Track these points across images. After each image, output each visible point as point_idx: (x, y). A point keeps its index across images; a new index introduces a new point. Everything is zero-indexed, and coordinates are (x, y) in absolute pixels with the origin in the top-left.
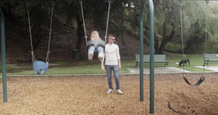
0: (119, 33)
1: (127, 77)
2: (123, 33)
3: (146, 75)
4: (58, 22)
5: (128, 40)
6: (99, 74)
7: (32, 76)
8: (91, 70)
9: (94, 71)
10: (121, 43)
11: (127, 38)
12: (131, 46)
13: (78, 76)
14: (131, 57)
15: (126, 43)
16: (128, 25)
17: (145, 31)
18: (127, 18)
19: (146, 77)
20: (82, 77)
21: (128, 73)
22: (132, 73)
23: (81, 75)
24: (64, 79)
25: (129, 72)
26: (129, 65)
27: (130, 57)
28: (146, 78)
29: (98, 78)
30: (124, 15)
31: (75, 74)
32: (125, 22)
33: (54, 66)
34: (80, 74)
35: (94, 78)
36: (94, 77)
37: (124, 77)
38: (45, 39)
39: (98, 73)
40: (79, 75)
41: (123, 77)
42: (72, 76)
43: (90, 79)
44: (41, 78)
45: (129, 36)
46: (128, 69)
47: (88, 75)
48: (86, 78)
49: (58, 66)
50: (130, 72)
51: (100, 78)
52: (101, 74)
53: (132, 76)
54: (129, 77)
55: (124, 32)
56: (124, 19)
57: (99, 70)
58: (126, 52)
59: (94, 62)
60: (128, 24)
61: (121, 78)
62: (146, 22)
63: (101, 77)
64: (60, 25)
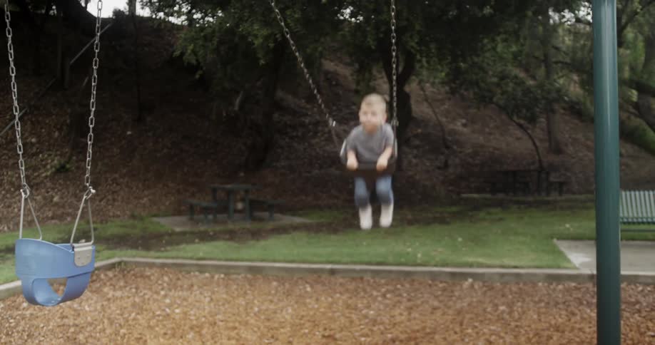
0: (538, 110)
1: (554, 284)
2: (553, 111)
3: (640, 281)
4: (337, 85)
5: (574, 136)
6: (436, 266)
7: (197, 265)
8: (410, 250)
9: (419, 255)
10: (547, 144)
11: (567, 128)
12: (581, 154)
13: (354, 271)
14: (583, 197)
15: (566, 145)
16: (572, 85)
17: (639, 98)
18: (568, 60)
19: (640, 288)
20: (368, 277)
21: (559, 267)
22: (576, 268)
23: (365, 271)
24: (300, 282)
25: (565, 264)
26: (568, 229)
27: (578, 197)
28: (639, 297)
29: (430, 285)
30: (557, 49)
31: (346, 263)
32: (560, 74)
33: (296, 228)
34: (361, 263)
35: (416, 283)
36: (413, 281)
37: (540, 284)
38: (292, 138)
39: (433, 262)
40: (358, 267)
41: (534, 285)
42: (333, 272)
43: (399, 286)
44: (226, 274)
45: (576, 121)
46: (563, 246)
47: (390, 272)
48: (383, 281)
49: (307, 228)
50: (569, 261)
51: (437, 283)
52: (443, 266)
53: (573, 284)
54: (560, 287)
55: (556, 107)
56: (556, 63)
57: (440, 250)
58: (562, 179)
59: (438, 215)
60: (572, 80)
61: (526, 288)
62: (640, 67)
63: (441, 282)
64: (341, 92)
